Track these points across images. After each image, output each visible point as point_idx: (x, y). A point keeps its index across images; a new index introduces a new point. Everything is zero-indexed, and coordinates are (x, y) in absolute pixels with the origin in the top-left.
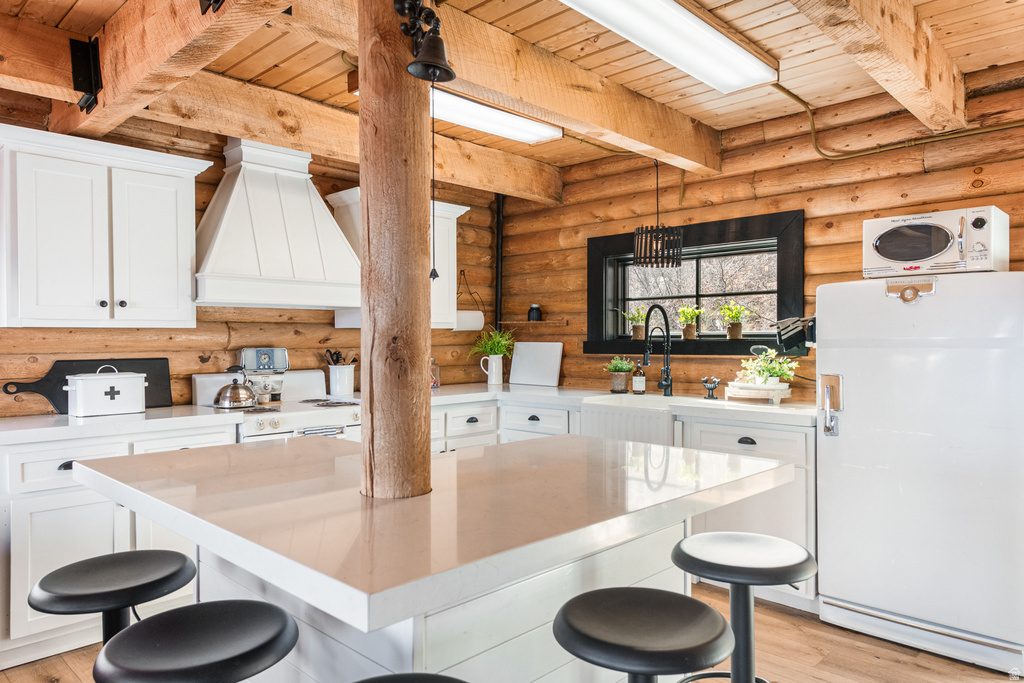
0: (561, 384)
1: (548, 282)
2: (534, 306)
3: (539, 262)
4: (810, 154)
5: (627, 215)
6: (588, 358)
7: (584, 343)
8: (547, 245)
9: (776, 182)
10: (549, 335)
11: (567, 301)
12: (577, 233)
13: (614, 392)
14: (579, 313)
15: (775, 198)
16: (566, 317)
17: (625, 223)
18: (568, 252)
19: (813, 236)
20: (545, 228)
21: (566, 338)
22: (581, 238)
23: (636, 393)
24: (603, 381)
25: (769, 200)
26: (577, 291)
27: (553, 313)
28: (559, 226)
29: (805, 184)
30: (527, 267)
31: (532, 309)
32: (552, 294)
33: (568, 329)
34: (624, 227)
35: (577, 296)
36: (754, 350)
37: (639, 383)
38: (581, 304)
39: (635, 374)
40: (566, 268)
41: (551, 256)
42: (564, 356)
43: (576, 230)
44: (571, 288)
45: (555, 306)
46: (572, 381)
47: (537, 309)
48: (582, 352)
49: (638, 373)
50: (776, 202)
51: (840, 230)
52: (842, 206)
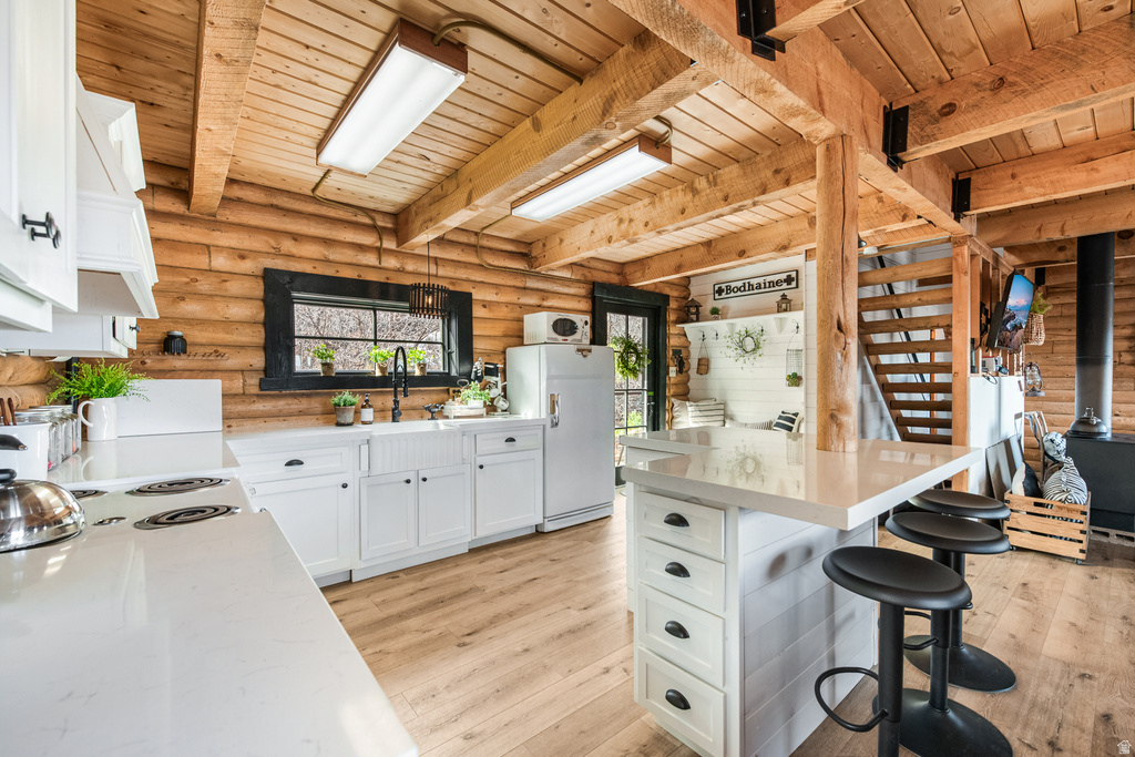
2: (174, 332)
4: (473, 259)
5: (318, 257)
7: (260, 379)
9: (453, 270)
11: (225, 331)
12: (245, 258)
13: (339, 424)
15: (453, 280)
16: (221, 350)
17: (317, 264)
18: (227, 276)
19: (478, 311)
21: (225, 374)
22: (252, 265)
23: (364, 423)
26: (243, 322)
27: (198, 344)
28: (206, 242)
29: (473, 278)
33: (226, 364)
34: (314, 268)
35: (246, 328)
36: (458, 383)
37: (368, 414)
38: (254, 336)
39: (363, 407)
40: (222, 294)
43: (242, 253)
44: (233, 317)
46: (232, 423)
47: (181, 337)
48: (256, 390)
49: (367, 405)
50: (453, 284)
51: (490, 310)
52: (490, 296)
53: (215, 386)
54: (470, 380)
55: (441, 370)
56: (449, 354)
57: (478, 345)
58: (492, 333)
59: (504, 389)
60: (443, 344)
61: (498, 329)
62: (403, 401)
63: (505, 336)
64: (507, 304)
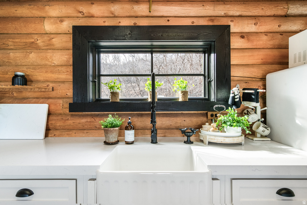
0: (46, 135)
1: (33, 57)
2: (19, 73)
3: (23, 41)
5: (106, 15)
6: (72, 115)
7: (70, 104)
8: (31, 28)
9: (212, 8)
10: (34, 98)
11: (52, 72)
12: (62, 21)
14: (63, 82)
16: (51, 85)
17: (105, 19)
18: (52, 36)
19: (236, 43)
20: (30, 15)
21: (50, 100)
22: (67, 26)
23: (127, 143)
24: (85, 131)
25: (207, 19)
26: (62, 66)
27: (38, 81)
28: (43, 15)
29: (231, 13)
30: (10, 43)
31: (16, 76)
32: (36, 67)
33: (53, 94)
34: (104, 22)
35: (64, 69)
36: (216, 108)
37: (130, 135)
38: (67, 75)
39: (127, 128)
40: (50, 47)
41: (36, 37)
42: (49, 114)
43: (61, 19)
44: (56, 63)
45: (38, 75)
46: (57, 133)
47: (23, 76)
48: (67, 111)
49: (129, 127)
50: (212, 21)
51: (248, 40)
52: (249, 27)
53: (43, 108)
54: (227, 106)
55: (203, 96)
56: (209, 82)
57: (235, 73)
58: (250, 62)
59: (264, 114)
60: (204, 75)
61: (257, 57)
62: (160, 122)
63: (264, 64)
64: (266, 33)
